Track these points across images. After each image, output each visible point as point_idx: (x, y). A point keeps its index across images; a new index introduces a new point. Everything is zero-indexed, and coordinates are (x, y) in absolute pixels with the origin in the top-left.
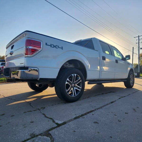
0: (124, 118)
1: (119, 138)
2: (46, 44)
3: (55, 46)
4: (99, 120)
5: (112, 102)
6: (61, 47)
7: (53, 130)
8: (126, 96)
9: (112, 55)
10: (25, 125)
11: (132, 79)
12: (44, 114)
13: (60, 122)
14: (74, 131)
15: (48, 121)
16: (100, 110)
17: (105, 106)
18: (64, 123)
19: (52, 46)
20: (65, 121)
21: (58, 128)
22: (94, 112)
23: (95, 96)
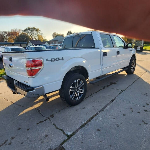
0: (122, 122)
1: (117, 146)
2: (47, 60)
3: (56, 60)
4: (101, 127)
5: (113, 101)
6: (62, 58)
7: (66, 144)
8: (126, 89)
9: (114, 47)
10: (42, 139)
11: (134, 65)
12: (55, 125)
13: (69, 134)
14: (82, 143)
15: (60, 133)
16: (102, 113)
17: (106, 106)
18: (73, 134)
19: (53, 60)
20: (73, 131)
21: (69, 141)
22: (97, 117)
23: (97, 92)
